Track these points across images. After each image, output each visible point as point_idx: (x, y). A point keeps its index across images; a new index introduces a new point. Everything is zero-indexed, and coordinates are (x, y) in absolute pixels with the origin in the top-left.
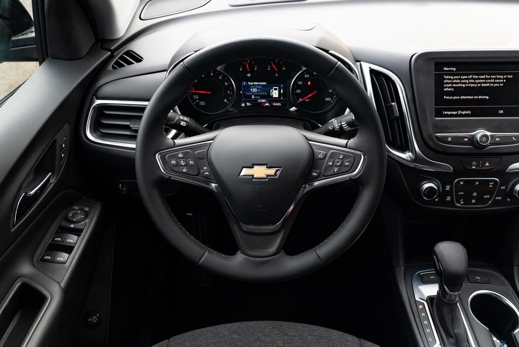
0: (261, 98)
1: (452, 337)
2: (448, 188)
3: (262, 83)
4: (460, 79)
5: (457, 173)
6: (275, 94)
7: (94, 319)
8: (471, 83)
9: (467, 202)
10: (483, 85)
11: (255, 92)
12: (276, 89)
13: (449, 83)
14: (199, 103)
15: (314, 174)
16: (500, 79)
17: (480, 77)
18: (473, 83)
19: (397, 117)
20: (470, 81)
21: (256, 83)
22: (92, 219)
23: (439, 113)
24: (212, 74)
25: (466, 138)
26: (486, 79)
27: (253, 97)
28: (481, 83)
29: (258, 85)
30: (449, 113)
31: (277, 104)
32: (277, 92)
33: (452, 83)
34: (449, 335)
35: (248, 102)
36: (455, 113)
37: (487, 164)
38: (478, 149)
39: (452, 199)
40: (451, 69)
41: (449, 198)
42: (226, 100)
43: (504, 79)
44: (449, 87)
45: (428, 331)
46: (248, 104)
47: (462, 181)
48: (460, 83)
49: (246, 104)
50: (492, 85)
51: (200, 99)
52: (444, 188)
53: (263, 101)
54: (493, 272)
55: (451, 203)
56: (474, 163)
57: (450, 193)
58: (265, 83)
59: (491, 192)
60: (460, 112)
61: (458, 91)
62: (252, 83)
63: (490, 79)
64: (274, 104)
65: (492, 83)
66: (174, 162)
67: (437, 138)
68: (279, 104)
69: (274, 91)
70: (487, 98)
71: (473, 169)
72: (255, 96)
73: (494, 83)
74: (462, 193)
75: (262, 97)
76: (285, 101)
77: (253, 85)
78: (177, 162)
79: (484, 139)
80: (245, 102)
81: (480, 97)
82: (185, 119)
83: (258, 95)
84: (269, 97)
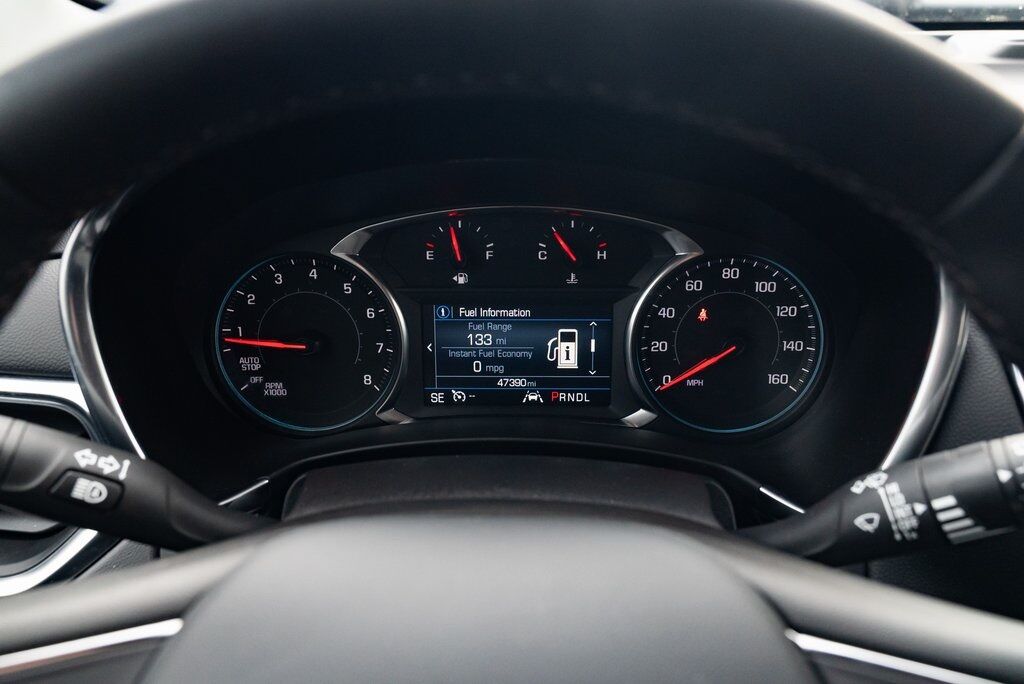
0: (507, 373)
3: (512, 313)
6: (567, 355)
11: (486, 349)
12: (568, 338)
14: (260, 387)
21: (490, 312)
24: (314, 274)
27: (477, 367)
29: (498, 320)
31: (571, 397)
32: (573, 347)
35: (458, 384)
42: (367, 379)
46: (458, 395)
49: (448, 396)
51: (268, 373)
53: (518, 383)
58: (526, 313)
62: (471, 313)
64: (562, 397)
68: (581, 397)
69: (563, 346)
72: (485, 361)
75: (514, 367)
76: (607, 383)
77: (478, 320)
80: (446, 386)
82: (109, 464)
83: (495, 361)
84: (541, 368)
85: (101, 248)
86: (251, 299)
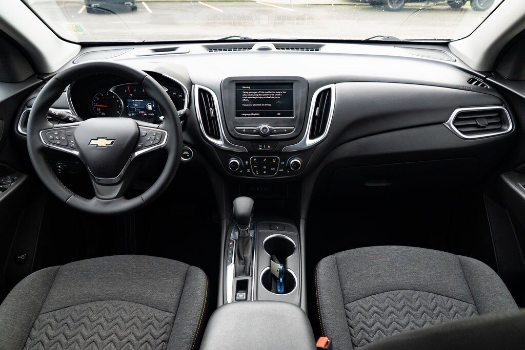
0: (141, 111)
1: (242, 259)
2: (247, 163)
3: (140, 100)
4: (253, 94)
5: (251, 153)
6: (150, 107)
7: (22, 257)
8: (260, 96)
9: (261, 173)
10: (267, 97)
11: (137, 107)
12: (150, 104)
13: (246, 96)
14: (101, 113)
15: (139, 145)
16: (278, 94)
17: (265, 92)
18: (261, 96)
19: (213, 117)
20: (260, 95)
21: (137, 100)
23: (238, 115)
24: (108, 94)
25: (254, 130)
26: (269, 94)
27: (136, 109)
28: (266, 96)
29: (138, 102)
30: (246, 115)
31: (151, 114)
32: (151, 106)
33: (248, 96)
34: (240, 258)
35: (133, 113)
36: (249, 115)
37: (269, 147)
38: (265, 138)
39: (251, 170)
40: (247, 87)
41: (249, 170)
42: (118, 112)
43: (280, 94)
44: (246, 99)
45: (230, 256)
46: (133, 114)
47: (255, 158)
48: (253, 96)
49: (131, 115)
50: (273, 97)
51: (102, 111)
52: (245, 163)
53: (143, 112)
54: (289, 224)
55: (251, 173)
56: (260, 146)
57: (248, 166)
58: (142, 100)
59: (275, 165)
60: (252, 114)
61: (253, 101)
63: (272, 94)
65: (273, 96)
66: (51, 137)
67: (236, 130)
68: (153, 114)
70: (270, 105)
71: (260, 150)
73: (274, 96)
74: (257, 167)
75: (142, 110)
76: (156, 112)
77: (135, 102)
78: (53, 137)
79: (265, 130)
80: (131, 113)
81: (265, 105)
82: (73, 116)
83: (138, 109)
84: (146, 110)
85: (72, 90)
86: (98, 99)
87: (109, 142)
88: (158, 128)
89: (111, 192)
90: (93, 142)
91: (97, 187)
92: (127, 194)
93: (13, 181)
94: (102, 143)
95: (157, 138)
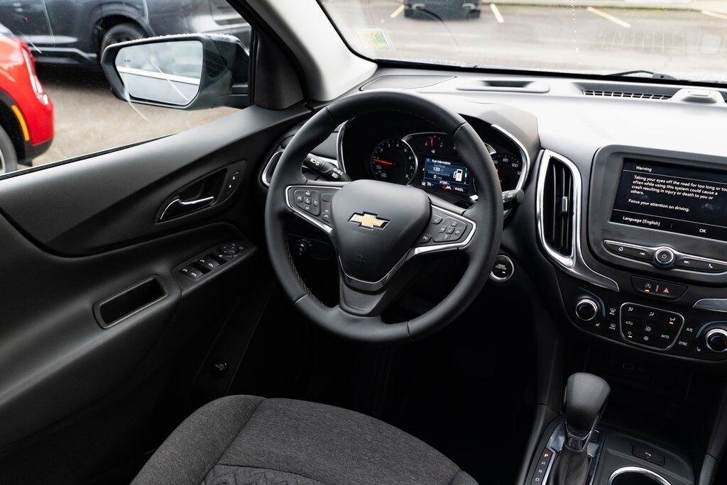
0: (443, 180)
2: (612, 312)
3: (446, 163)
4: (655, 183)
5: (624, 294)
6: (459, 177)
7: (221, 367)
8: (668, 189)
9: (638, 336)
10: (684, 194)
11: (438, 172)
12: (459, 172)
13: (638, 185)
14: (380, 174)
15: (425, 238)
16: (711, 190)
17: (683, 184)
18: (671, 190)
19: (564, 213)
20: (668, 187)
21: (440, 162)
22: (239, 256)
23: (616, 217)
24: (398, 145)
25: (643, 251)
26: (690, 187)
27: (435, 177)
28: (682, 192)
29: (442, 164)
30: (631, 220)
31: (459, 189)
32: (461, 175)
33: (643, 186)
35: (430, 181)
36: (638, 221)
37: (666, 291)
38: (662, 271)
39: (617, 327)
40: (646, 169)
41: (613, 327)
42: (407, 176)
43: (715, 191)
44: (637, 190)
45: (537, 480)
46: (429, 184)
47: (632, 306)
48: (654, 187)
49: (427, 184)
50: (697, 196)
51: (383, 171)
52: (608, 311)
53: (445, 183)
55: (615, 334)
56: (648, 285)
57: (615, 319)
58: (449, 163)
59: (672, 331)
60: (645, 221)
61: (652, 196)
62: (435, 161)
63: (696, 188)
64: (456, 189)
65: (697, 193)
66: (300, 198)
67: (606, 245)
68: (461, 190)
69: (458, 174)
70: (687, 210)
71: (646, 294)
72: (437, 176)
73: (701, 194)
74: (631, 323)
75: (444, 178)
76: (468, 186)
77: (437, 164)
78: (303, 198)
79: (664, 257)
80: (427, 181)
81: (677, 208)
82: (339, 172)
83: (440, 176)
84: (451, 179)
85: (347, 131)
86: (382, 150)
87: (380, 223)
88: (462, 215)
89: (363, 304)
90: (356, 218)
91: (344, 289)
92: (387, 314)
93: (238, 251)
94: (369, 221)
95: (458, 232)
